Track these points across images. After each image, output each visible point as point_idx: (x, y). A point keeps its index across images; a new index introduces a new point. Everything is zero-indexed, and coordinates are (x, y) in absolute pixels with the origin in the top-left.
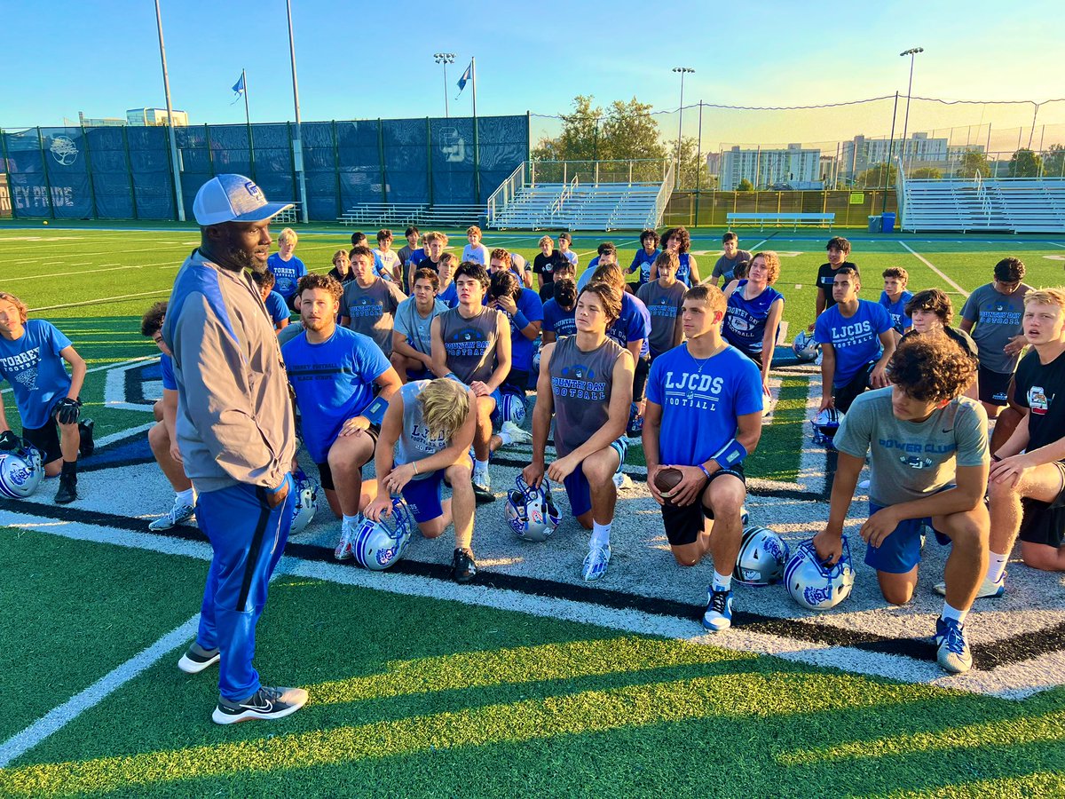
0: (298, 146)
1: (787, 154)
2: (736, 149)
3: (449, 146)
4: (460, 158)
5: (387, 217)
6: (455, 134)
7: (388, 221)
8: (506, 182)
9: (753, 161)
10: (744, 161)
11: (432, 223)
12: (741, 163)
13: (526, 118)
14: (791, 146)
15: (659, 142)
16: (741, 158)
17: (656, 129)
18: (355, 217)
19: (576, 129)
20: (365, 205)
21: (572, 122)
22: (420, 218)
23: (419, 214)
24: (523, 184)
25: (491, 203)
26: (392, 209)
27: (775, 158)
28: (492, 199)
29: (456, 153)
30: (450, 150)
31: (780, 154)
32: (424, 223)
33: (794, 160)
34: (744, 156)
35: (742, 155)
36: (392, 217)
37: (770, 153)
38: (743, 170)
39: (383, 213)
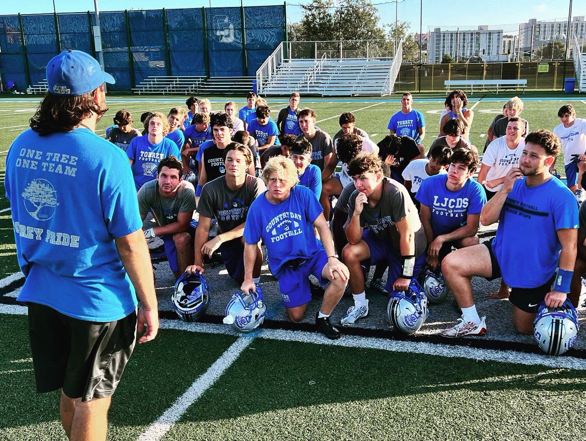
0: (97, 31)
1: (478, 33)
2: (438, 31)
3: (222, 30)
4: (231, 39)
5: (173, 87)
6: (226, 20)
7: (173, 91)
8: (270, 58)
9: (452, 40)
10: (444, 40)
11: (209, 91)
12: (442, 41)
13: (283, 7)
14: (481, 28)
15: (379, 25)
16: (442, 38)
17: (377, 14)
18: (146, 88)
19: (313, 15)
20: (154, 78)
21: (310, 10)
22: (199, 88)
23: (199, 84)
24: (283, 59)
25: (259, 75)
26: (176, 81)
27: (468, 37)
28: (259, 72)
29: (228, 36)
30: (222, 33)
31: (472, 34)
32: (203, 91)
33: (483, 39)
34: (444, 36)
35: (442, 35)
36: (177, 87)
37: (464, 33)
38: (444, 47)
39: (169, 84)
